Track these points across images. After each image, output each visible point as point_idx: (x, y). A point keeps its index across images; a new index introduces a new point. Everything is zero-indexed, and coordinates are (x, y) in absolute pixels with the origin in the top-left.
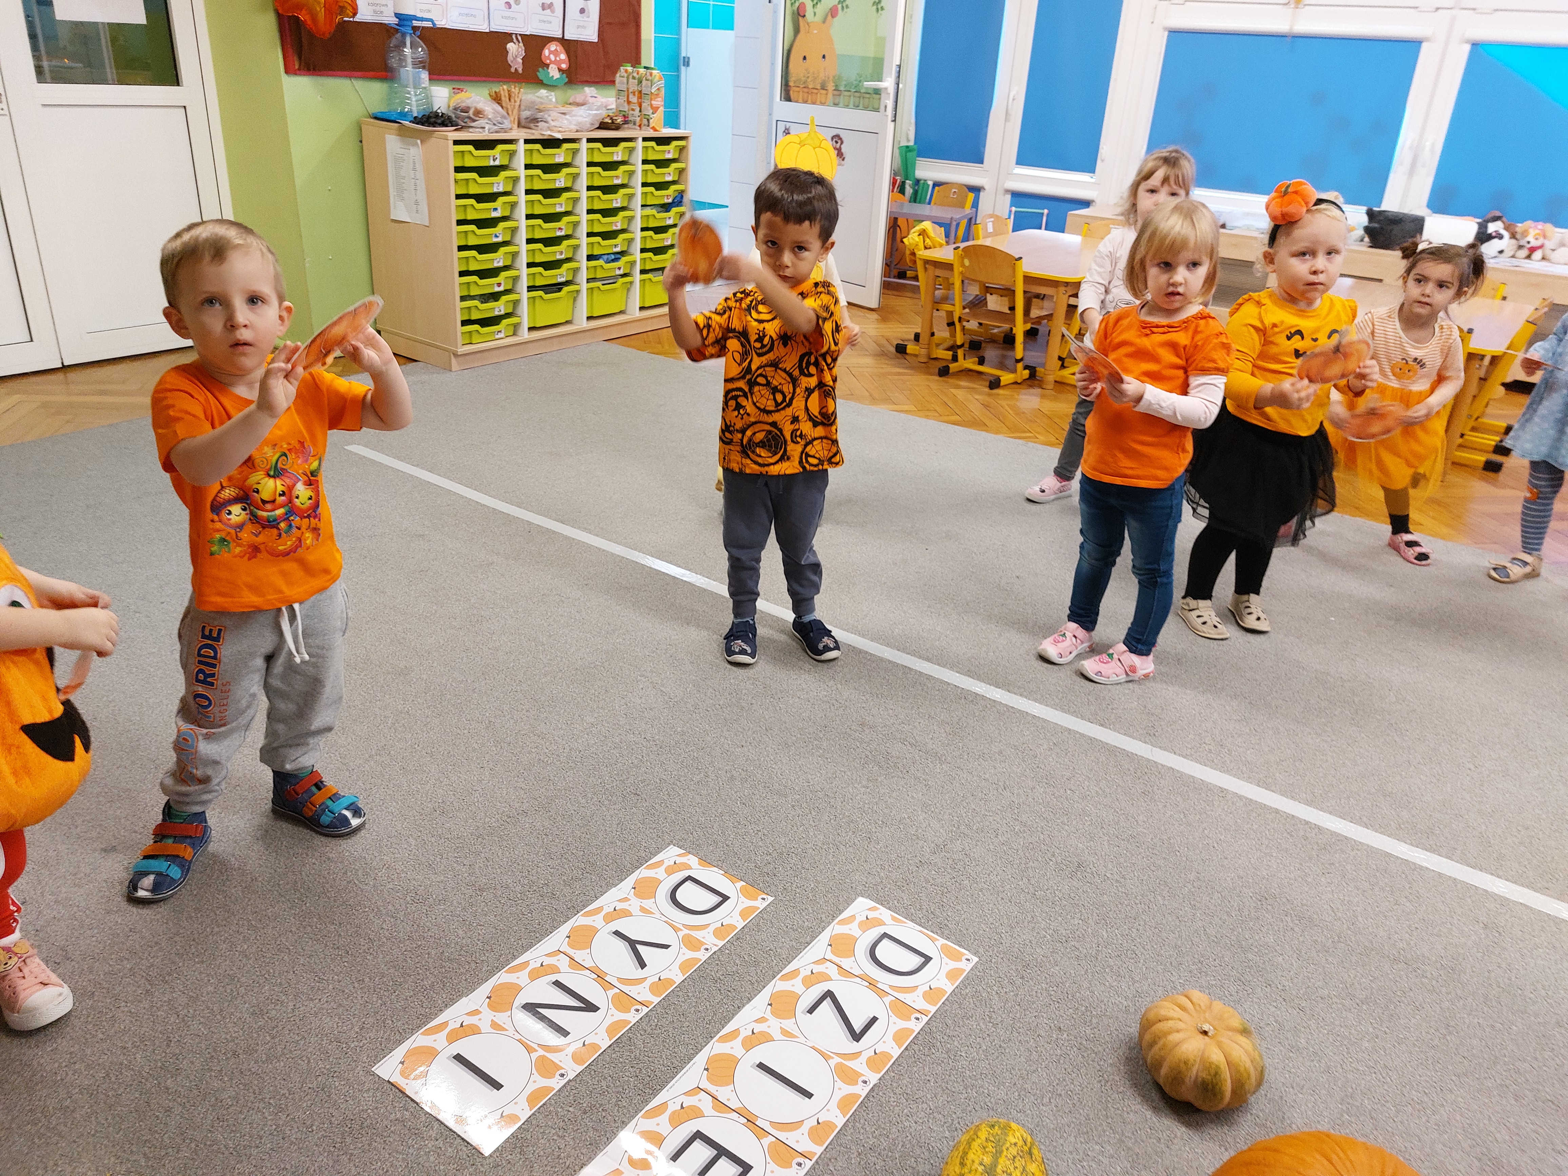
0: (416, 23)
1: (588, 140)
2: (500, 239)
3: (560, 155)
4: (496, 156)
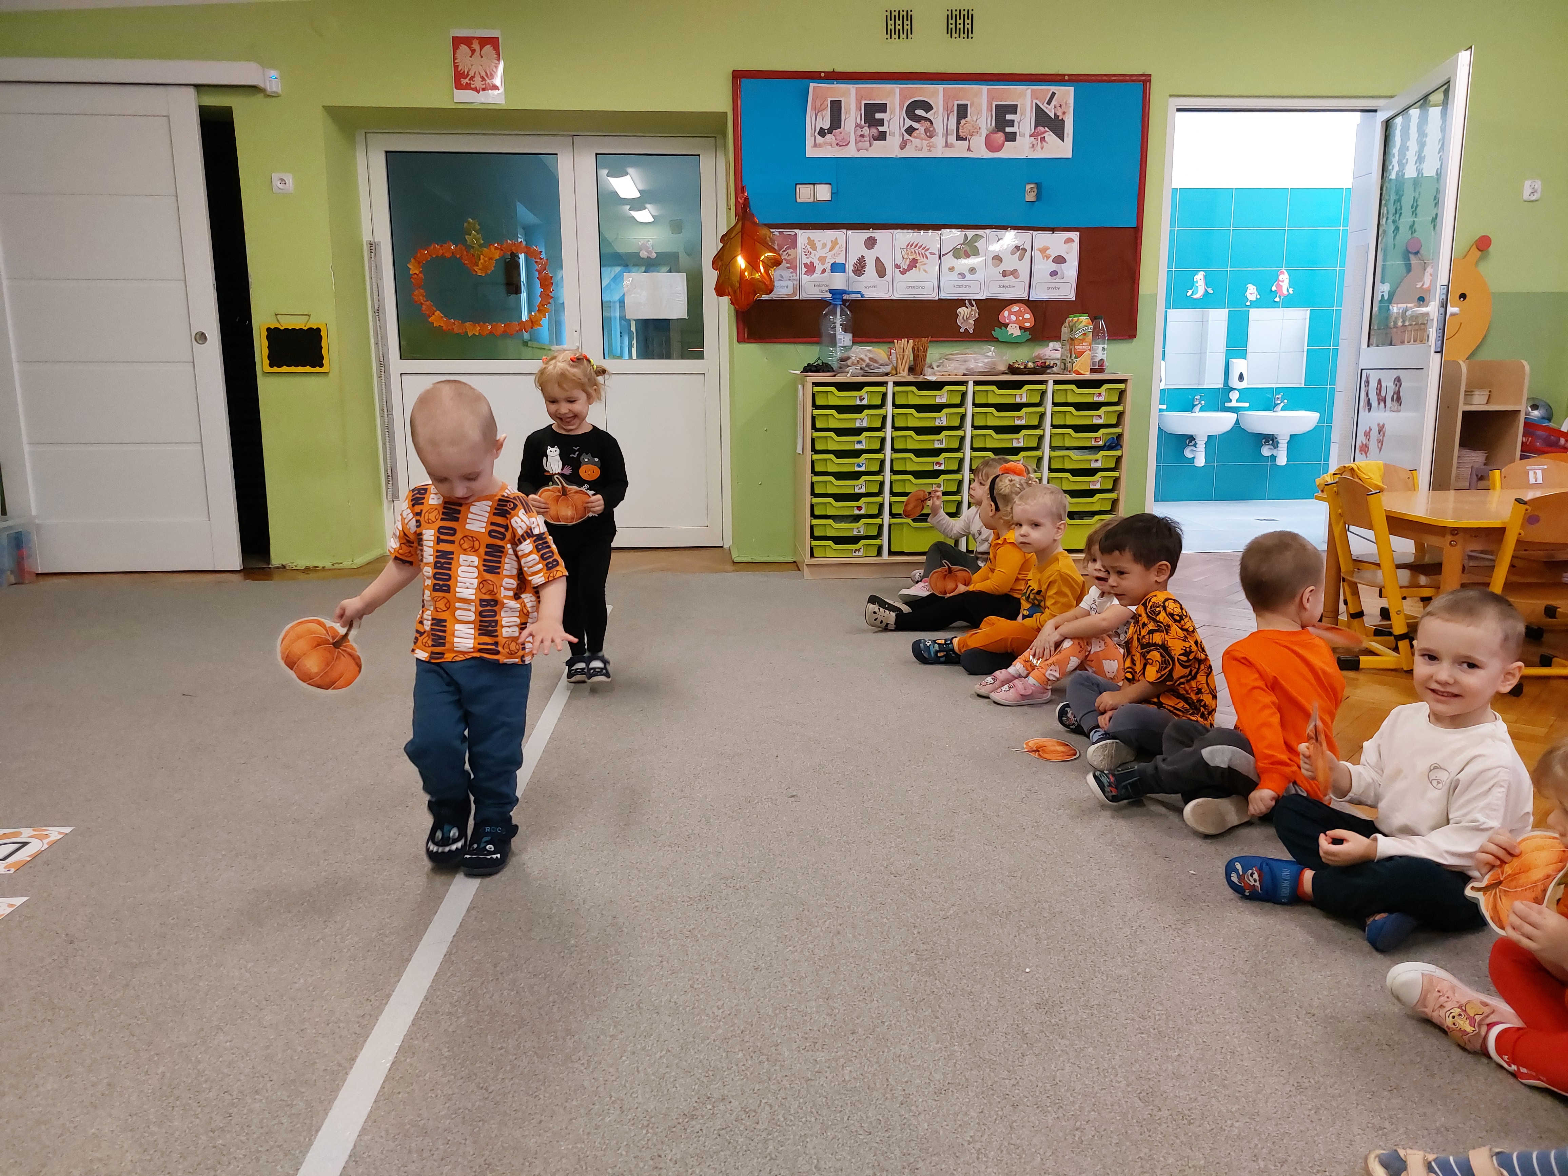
0: (845, 297)
1: (977, 383)
2: (863, 469)
3: (942, 397)
4: (864, 397)
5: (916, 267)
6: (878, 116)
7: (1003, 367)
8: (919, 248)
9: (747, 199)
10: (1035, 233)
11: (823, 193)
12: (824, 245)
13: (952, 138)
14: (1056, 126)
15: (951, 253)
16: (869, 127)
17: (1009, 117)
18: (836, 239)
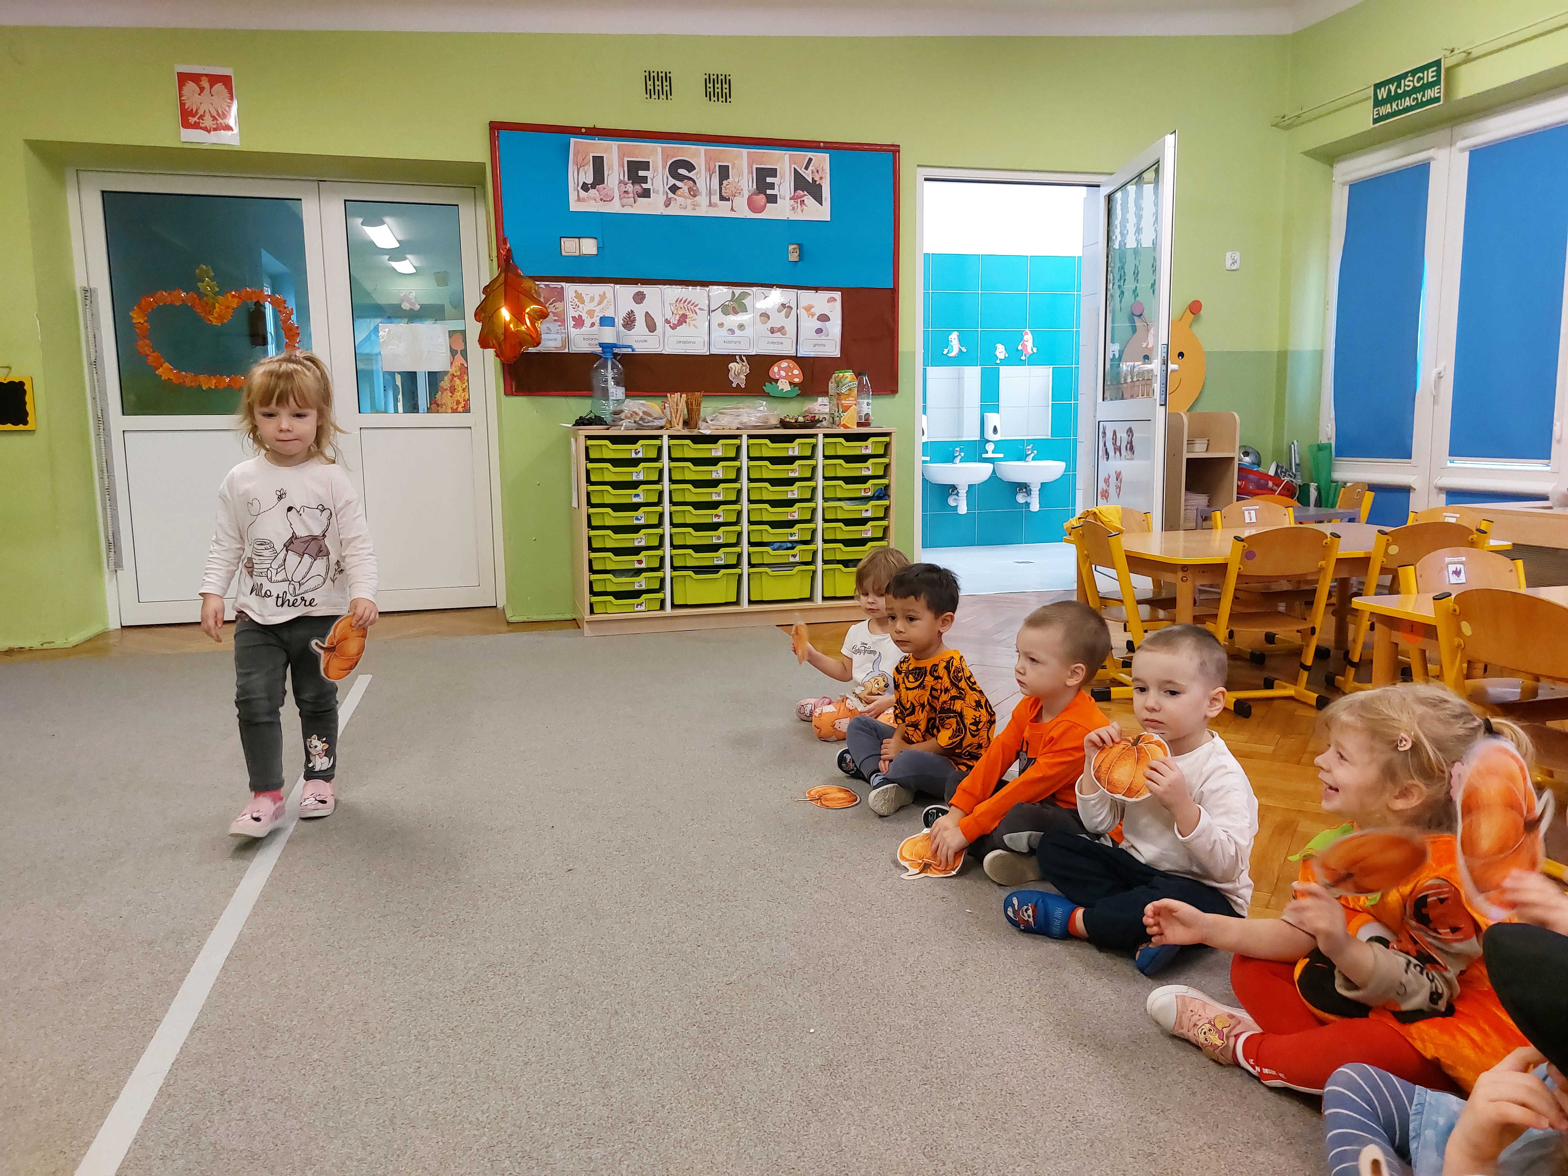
0: (616, 351)
1: (750, 437)
2: (642, 522)
3: (717, 450)
4: (639, 450)
5: (686, 322)
6: (641, 173)
7: (774, 421)
8: (688, 304)
9: (509, 251)
10: (800, 292)
11: (589, 247)
12: (592, 299)
13: (716, 198)
14: (815, 191)
15: (720, 309)
16: (633, 183)
17: (769, 180)
18: (604, 293)
